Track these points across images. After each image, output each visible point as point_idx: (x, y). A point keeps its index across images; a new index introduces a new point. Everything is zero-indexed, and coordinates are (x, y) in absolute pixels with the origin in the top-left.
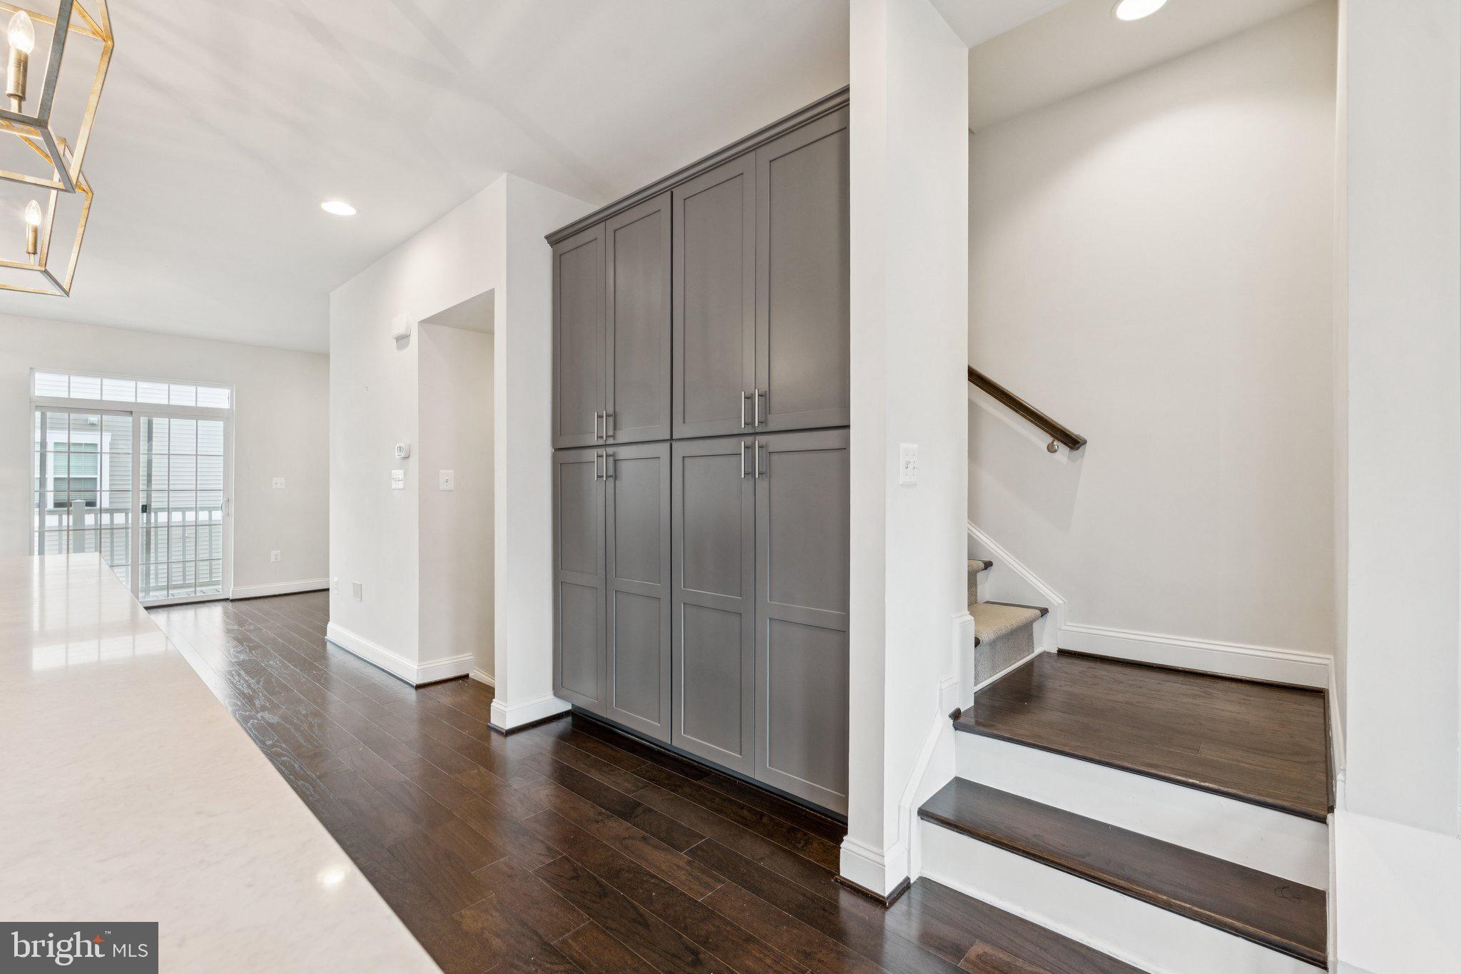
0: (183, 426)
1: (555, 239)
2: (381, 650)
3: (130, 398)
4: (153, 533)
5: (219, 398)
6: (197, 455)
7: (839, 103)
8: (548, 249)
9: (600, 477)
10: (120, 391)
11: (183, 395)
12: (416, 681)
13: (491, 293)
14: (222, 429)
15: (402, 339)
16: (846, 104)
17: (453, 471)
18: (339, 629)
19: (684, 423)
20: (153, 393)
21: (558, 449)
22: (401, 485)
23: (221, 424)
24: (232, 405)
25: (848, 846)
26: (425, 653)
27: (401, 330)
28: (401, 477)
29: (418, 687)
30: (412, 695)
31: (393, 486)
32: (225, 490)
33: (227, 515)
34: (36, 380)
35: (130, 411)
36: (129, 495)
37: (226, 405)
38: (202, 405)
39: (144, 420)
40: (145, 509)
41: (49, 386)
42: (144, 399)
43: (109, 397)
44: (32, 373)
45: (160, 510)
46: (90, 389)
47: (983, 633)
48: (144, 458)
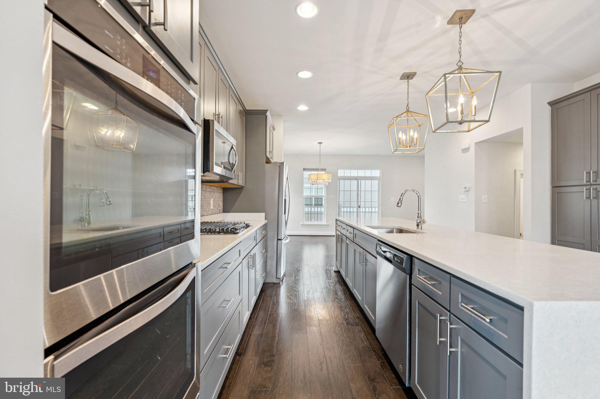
0: (369, 182)
1: (552, 104)
3: (356, 175)
4: (359, 214)
5: (376, 173)
6: (371, 191)
8: (549, 108)
9: (587, 198)
10: (354, 173)
11: (368, 173)
13: (521, 129)
14: (377, 183)
15: (466, 150)
17: (487, 196)
20: (361, 173)
21: (555, 187)
23: (377, 181)
24: (380, 175)
27: (465, 146)
28: (464, 197)
31: (460, 201)
32: (378, 202)
33: (379, 209)
34: (339, 172)
35: (357, 179)
36: (356, 203)
37: (378, 175)
38: (372, 175)
39: (359, 181)
40: (359, 207)
41: (341, 173)
42: (359, 175)
43: (352, 175)
44: (338, 170)
45: (363, 207)
46: (348, 173)
48: (359, 192)
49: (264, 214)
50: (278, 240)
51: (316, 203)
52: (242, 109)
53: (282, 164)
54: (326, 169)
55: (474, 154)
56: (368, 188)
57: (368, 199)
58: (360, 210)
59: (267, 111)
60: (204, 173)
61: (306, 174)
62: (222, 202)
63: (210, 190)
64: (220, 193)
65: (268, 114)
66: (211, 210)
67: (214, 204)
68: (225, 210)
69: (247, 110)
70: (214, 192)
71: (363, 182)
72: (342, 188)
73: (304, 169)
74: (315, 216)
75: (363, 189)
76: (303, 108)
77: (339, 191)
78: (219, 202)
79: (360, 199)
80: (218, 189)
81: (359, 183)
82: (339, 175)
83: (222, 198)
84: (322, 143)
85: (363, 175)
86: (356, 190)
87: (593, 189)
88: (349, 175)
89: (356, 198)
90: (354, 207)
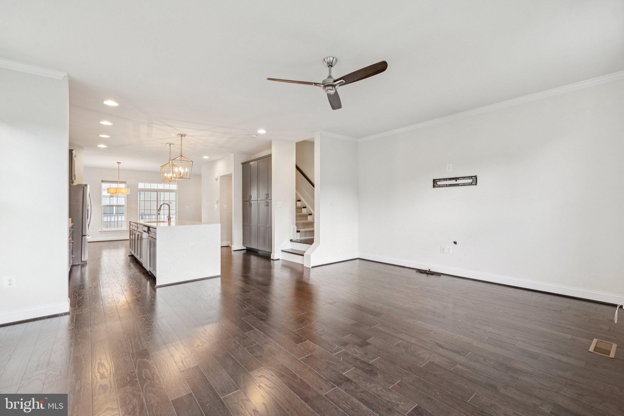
0: (167, 194)
1: (243, 164)
3: (156, 188)
5: (174, 187)
6: (170, 201)
7: (270, 156)
8: (241, 166)
9: (248, 206)
10: (154, 186)
11: (167, 186)
15: (217, 179)
19: (259, 197)
20: (160, 186)
21: (243, 201)
22: (216, 208)
25: (272, 255)
27: (216, 177)
28: (216, 206)
32: (176, 209)
33: (176, 216)
35: (157, 191)
36: (156, 211)
37: (176, 189)
38: (171, 189)
39: (159, 193)
41: (141, 186)
43: (152, 188)
44: (138, 183)
45: (162, 214)
46: (148, 186)
47: (301, 230)
48: (159, 202)
50: (82, 236)
51: (117, 212)
53: (86, 185)
55: (219, 181)
59: (73, 150)
61: (105, 186)
71: (162, 193)
72: (142, 199)
73: (102, 181)
74: (115, 224)
75: (162, 199)
77: (140, 201)
81: (159, 194)
82: (139, 187)
84: (120, 163)
85: (163, 188)
86: (156, 200)
87: (250, 203)
88: (149, 188)
89: (156, 206)
90: (155, 215)
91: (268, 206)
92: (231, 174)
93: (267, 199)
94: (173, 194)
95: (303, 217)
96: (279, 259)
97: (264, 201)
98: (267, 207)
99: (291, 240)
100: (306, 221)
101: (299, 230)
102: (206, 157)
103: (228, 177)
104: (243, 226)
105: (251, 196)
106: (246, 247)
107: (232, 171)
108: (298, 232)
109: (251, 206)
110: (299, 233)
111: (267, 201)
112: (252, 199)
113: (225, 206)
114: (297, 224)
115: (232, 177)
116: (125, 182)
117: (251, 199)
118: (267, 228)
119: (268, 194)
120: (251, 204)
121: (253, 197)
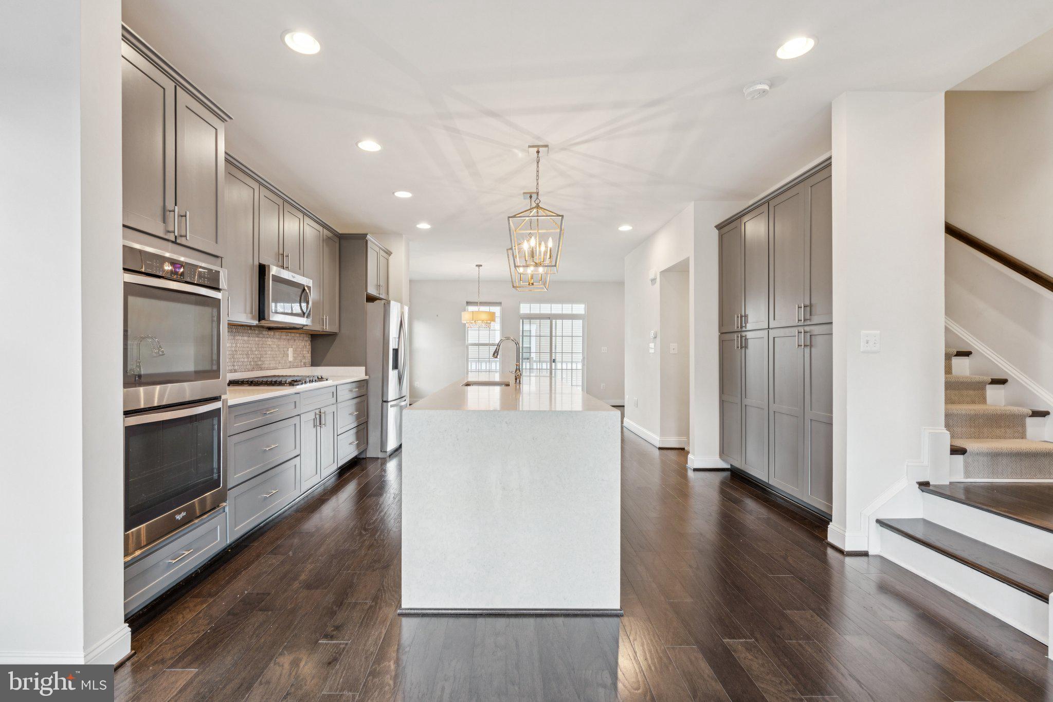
0: (567, 323)
1: (719, 227)
2: (645, 431)
3: (548, 312)
4: (553, 373)
5: (580, 309)
6: (572, 336)
7: (827, 165)
9: (738, 347)
10: (546, 309)
11: (567, 309)
12: (658, 445)
13: (688, 259)
14: (581, 323)
15: (653, 281)
16: (830, 164)
17: (676, 344)
18: (628, 420)
19: (774, 320)
20: (557, 309)
21: (722, 333)
22: (653, 352)
23: (581, 321)
24: (585, 313)
25: (831, 527)
26: (663, 433)
27: (652, 276)
28: (653, 347)
29: (660, 449)
30: (657, 452)
31: (650, 352)
32: (583, 353)
33: (583, 365)
34: (521, 307)
35: (550, 317)
36: (548, 355)
37: (583, 312)
38: (574, 312)
39: (554, 321)
40: (554, 361)
41: (525, 309)
42: (554, 312)
43: (542, 312)
44: (520, 304)
45: (559, 362)
46: (536, 309)
47: (971, 446)
48: (554, 338)
49: (364, 368)
50: (382, 402)
52: (330, 234)
54: (501, 303)
55: (659, 285)
56: (567, 332)
57: (567, 348)
58: (555, 366)
59: (367, 234)
60: (259, 321)
61: (471, 310)
62: (310, 352)
63: (288, 337)
64: (306, 341)
65: (368, 237)
66: (290, 362)
67: (295, 355)
68: (314, 363)
69: (341, 234)
70: (295, 340)
71: (559, 322)
72: (526, 332)
73: (468, 303)
75: (559, 333)
76: (424, 226)
77: (523, 336)
78: (305, 352)
79: (556, 348)
80: (302, 335)
81: (554, 325)
82: (522, 312)
83: (309, 347)
84: (481, 266)
85: (559, 312)
86: (549, 335)
87: (742, 337)
88: (538, 312)
89: (549, 347)
90: (546, 362)
91: (811, 346)
92: (687, 261)
93: (808, 323)
94: (578, 323)
95: (965, 392)
96: (865, 554)
97: (795, 331)
98: (807, 350)
99: (924, 486)
100: (977, 408)
101: (960, 443)
102: (625, 228)
103: (678, 271)
104: (722, 403)
105: (746, 316)
106: (731, 465)
107: (689, 252)
108: (956, 451)
109: (746, 347)
110: (960, 458)
111: (807, 329)
112: (749, 327)
113: (674, 346)
114: (950, 421)
115: (688, 271)
116: (499, 304)
117: (745, 327)
118: (808, 423)
119: (811, 305)
120: (746, 339)
121: (750, 319)
